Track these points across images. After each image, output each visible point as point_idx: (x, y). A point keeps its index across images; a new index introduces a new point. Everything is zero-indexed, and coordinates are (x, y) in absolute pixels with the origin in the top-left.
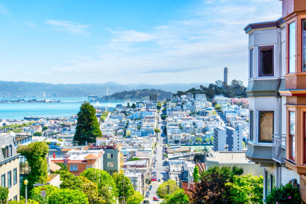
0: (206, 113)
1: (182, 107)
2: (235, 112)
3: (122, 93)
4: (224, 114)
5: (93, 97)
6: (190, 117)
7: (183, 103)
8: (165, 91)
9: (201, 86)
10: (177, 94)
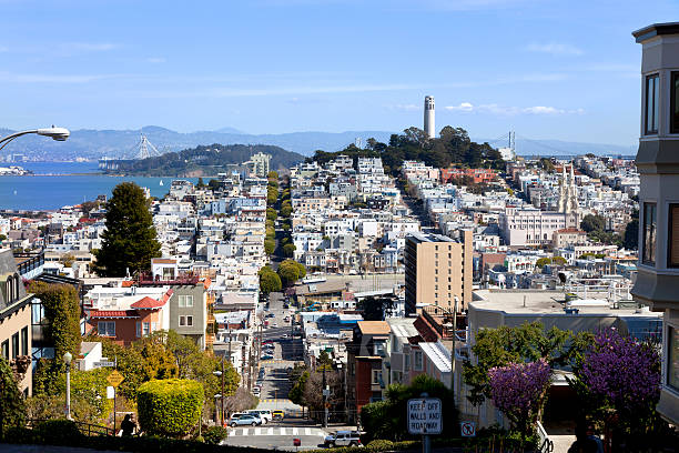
0: (384, 202)
1: (327, 188)
2: (451, 202)
3: (182, 153)
4: (425, 205)
5: (109, 162)
6: (346, 212)
7: (329, 180)
8: (286, 149)
9: (371, 141)
10: (315, 159)
